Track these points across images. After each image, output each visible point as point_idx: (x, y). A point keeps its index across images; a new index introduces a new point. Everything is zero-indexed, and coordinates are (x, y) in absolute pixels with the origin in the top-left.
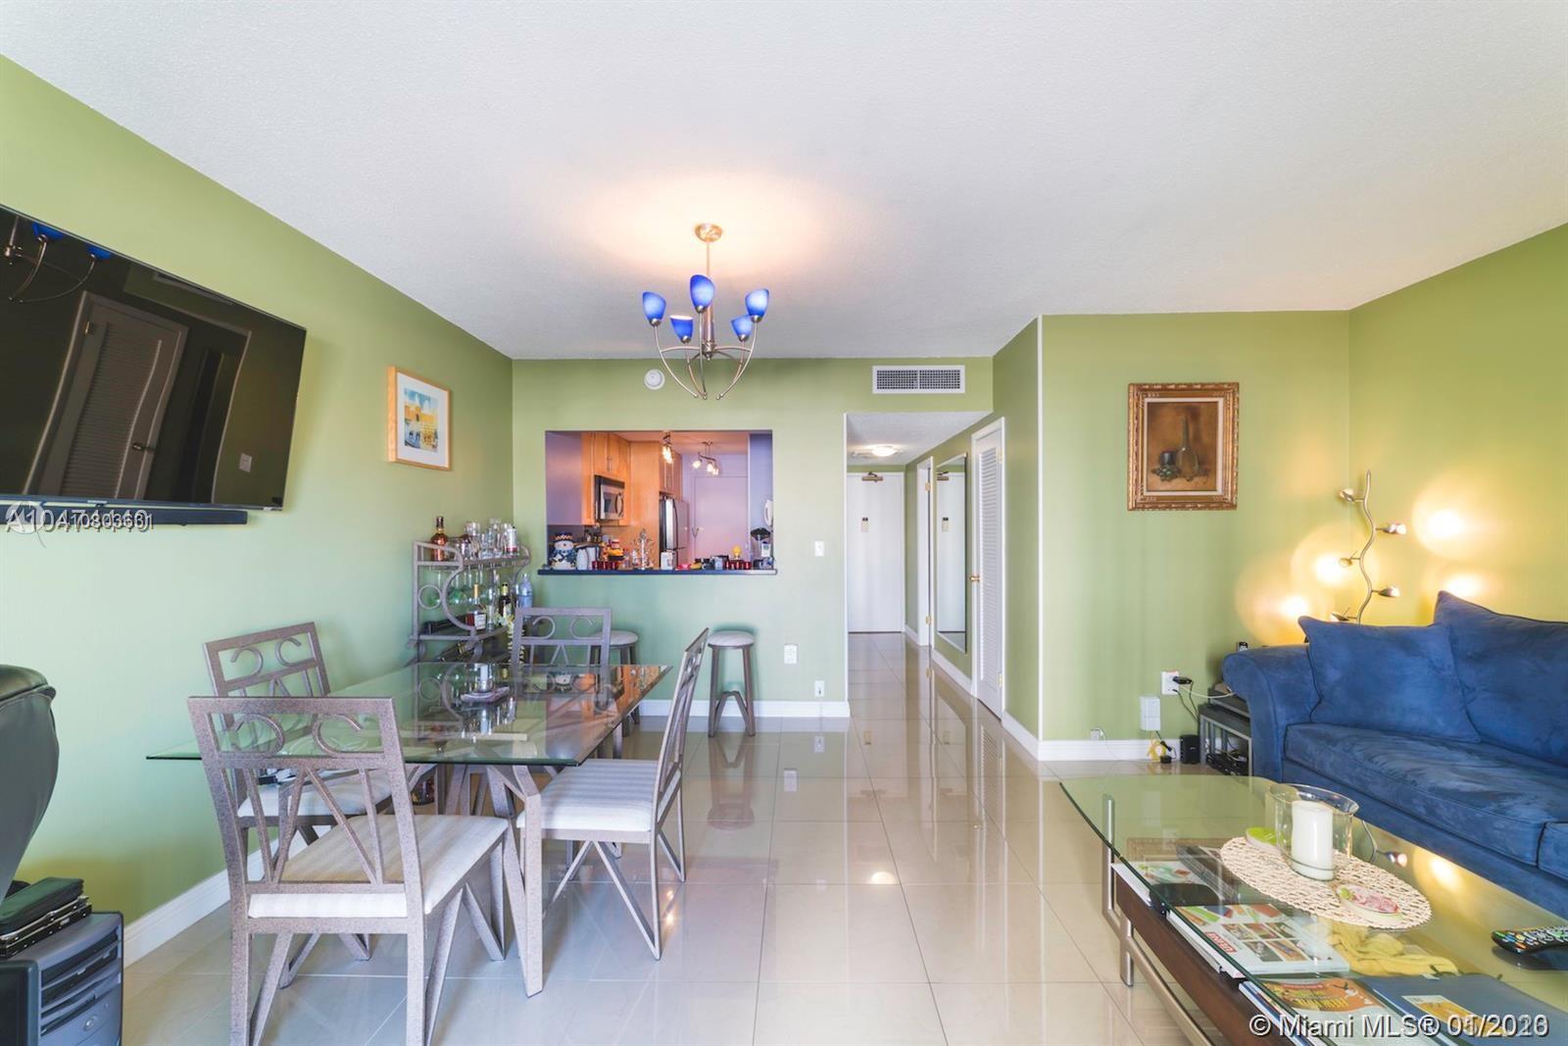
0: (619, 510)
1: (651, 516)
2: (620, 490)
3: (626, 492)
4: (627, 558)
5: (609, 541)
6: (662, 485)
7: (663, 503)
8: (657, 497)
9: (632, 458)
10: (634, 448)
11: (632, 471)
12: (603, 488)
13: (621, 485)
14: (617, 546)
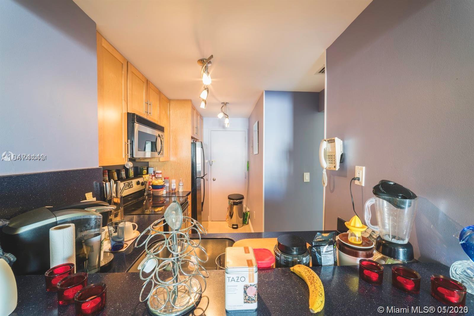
0: (159, 149)
1: (185, 153)
2: (160, 133)
3: (165, 134)
4: (167, 185)
5: (154, 172)
6: (193, 133)
7: (194, 144)
8: (190, 141)
9: (171, 112)
10: (173, 104)
11: (171, 120)
12: (138, 127)
13: (161, 129)
14: (160, 176)
